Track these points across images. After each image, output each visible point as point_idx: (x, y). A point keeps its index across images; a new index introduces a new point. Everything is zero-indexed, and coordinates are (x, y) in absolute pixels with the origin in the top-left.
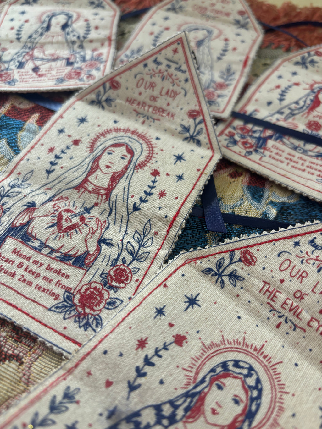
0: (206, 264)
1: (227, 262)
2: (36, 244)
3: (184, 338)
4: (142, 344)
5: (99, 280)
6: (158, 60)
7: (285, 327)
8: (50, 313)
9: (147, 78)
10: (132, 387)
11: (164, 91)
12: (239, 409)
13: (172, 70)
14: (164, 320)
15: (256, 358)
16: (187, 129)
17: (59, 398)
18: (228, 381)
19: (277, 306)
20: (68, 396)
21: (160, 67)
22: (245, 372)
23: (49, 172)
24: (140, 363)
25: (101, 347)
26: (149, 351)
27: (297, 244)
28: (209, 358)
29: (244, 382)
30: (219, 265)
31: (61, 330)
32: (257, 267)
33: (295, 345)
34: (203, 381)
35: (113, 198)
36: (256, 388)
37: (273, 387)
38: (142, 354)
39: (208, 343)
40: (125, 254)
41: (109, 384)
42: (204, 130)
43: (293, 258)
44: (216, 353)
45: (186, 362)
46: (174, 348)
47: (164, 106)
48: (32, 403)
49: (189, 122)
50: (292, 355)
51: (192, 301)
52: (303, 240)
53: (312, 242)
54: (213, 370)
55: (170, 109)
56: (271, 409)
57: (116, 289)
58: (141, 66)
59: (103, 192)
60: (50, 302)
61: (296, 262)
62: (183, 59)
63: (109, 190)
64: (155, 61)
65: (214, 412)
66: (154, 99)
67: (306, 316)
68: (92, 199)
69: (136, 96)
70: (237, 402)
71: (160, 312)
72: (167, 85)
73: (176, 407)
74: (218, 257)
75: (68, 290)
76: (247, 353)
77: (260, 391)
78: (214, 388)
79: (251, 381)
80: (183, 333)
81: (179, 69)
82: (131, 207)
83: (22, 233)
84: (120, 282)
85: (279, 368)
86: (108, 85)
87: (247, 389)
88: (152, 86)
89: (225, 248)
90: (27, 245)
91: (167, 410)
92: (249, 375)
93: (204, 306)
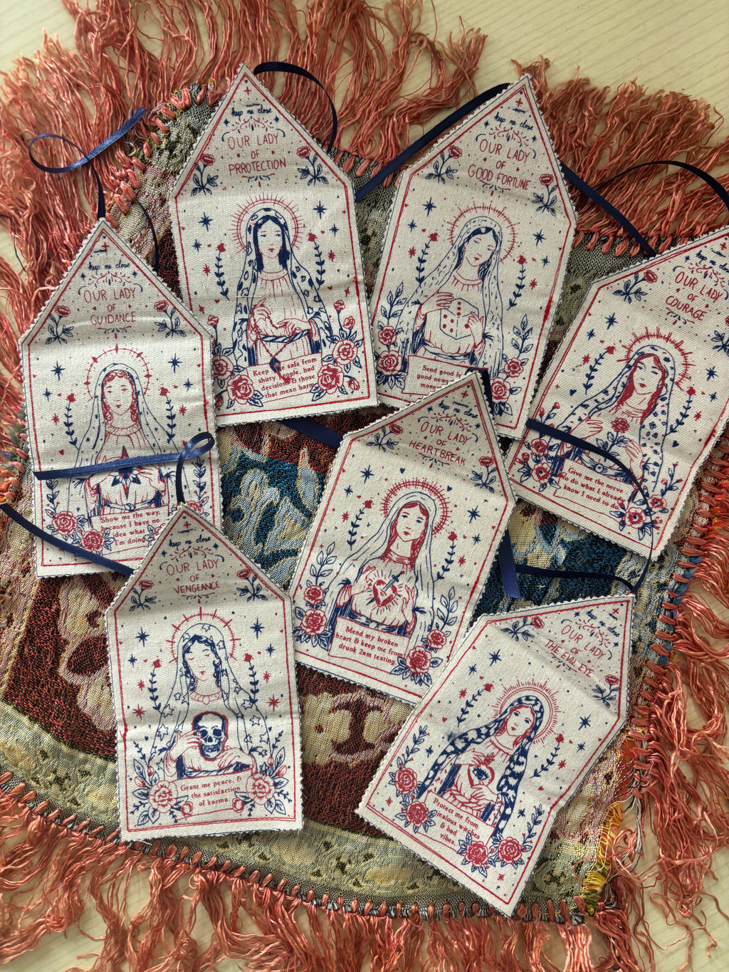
0: (504, 625)
1: (521, 624)
2: (363, 620)
3: (491, 685)
4: (463, 693)
5: (420, 644)
6: (445, 403)
7: (562, 668)
8: (392, 676)
9: (433, 422)
10: (460, 720)
11: (453, 436)
12: (528, 726)
13: (461, 415)
14: (476, 675)
15: (541, 693)
16: (479, 477)
17: (417, 735)
18: (522, 710)
19: (558, 656)
20: (422, 732)
21: (447, 411)
22: (533, 702)
23: (351, 543)
24: (464, 706)
25: (436, 699)
26: (469, 697)
27: (577, 614)
28: (508, 697)
29: (532, 709)
30: (515, 626)
31: (403, 687)
32: (544, 630)
33: (569, 678)
34: (506, 712)
35: (417, 567)
36: (540, 711)
37: (551, 709)
38: (464, 700)
39: (508, 687)
40: (437, 620)
41: (444, 720)
42: (498, 478)
43: (573, 624)
44: (514, 693)
45: (494, 701)
46: (485, 693)
47: (453, 451)
48: (403, 741)
49: (482, 470)
50: (566, 684)
51: (495, 658)
52: (582, 611)
53: (589, 613)
54: (512, 705)
55: (459, 453)
56: (548, 723)
57: (435, 650)
58: (425, 410)
59: (407, 561)
60: (389, 668)
61: (575, 627)
62: (474, 403)
63: (413, 559)
64: (441, 405)
65: (513, 729)
66: (442, 443)
67: (578, 664)
68: (398, 568)
69: (421, 439)
70: (527, 722)
71: (473, 669)
72: (456, 429)
73: (490, 729)
74: (514, 620)
75: (399, 656)
76: (535, 690)
77: (542, 714)
78: (513, 715)
79: (537, 708)
80: (490, 683)
81: (469, 413)
82: (435, 576)
83: (347, 612)
84: (438, 644)
85: (556, 697)
86: (388, 429)
87: (533, 712)
88: (439, 430)
89: (520, 614)
90: (356, 622)
91: (484, 731)
92: (536, 704)
93: (503, 659)
